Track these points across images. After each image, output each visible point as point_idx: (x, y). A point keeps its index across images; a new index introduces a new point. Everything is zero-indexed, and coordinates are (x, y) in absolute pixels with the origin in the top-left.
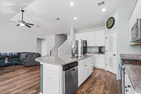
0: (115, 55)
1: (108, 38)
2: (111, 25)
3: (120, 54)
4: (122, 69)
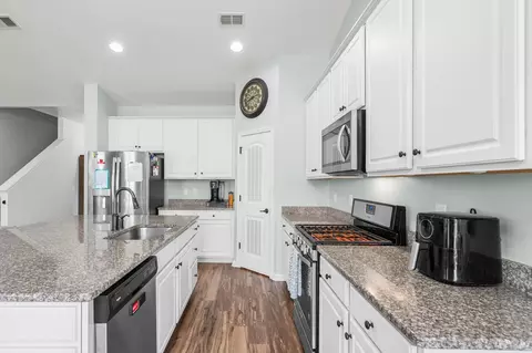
0: (266, 211)
1: (245, 151)
2: (255, 104)
3: (283, 208)
4: (312, 262)
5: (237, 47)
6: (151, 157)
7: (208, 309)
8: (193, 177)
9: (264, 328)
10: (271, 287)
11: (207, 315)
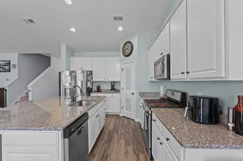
0: (133, 94)
1: (124, 70)
2: (128, 51)
3: (140, 93)
4: (149, 114)
5: (120, 29)
6: (87, 72)
7: (109, 132)
8: (104, 80)
9: (131, 140)
10: (135, 124)
11: (109, 135)
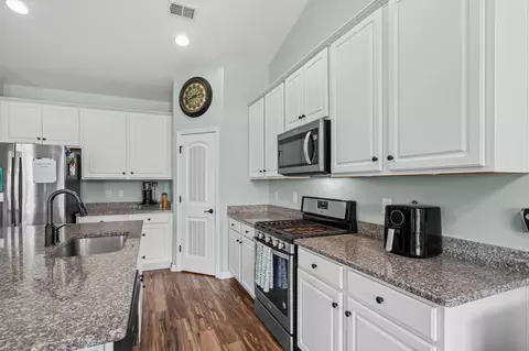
0: (211, 211)
2: (198, 103)
3: (229, 207)
4: (290, 255)
5: (182, 41)
6: (67, 154)
8: (121, 177)
